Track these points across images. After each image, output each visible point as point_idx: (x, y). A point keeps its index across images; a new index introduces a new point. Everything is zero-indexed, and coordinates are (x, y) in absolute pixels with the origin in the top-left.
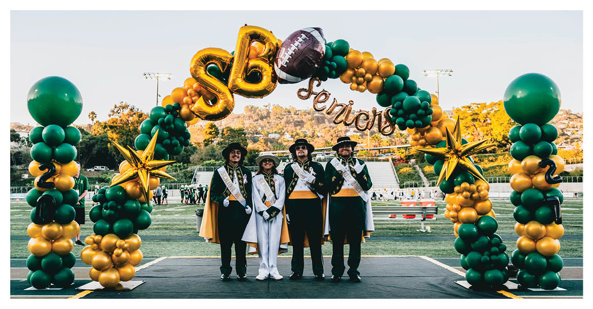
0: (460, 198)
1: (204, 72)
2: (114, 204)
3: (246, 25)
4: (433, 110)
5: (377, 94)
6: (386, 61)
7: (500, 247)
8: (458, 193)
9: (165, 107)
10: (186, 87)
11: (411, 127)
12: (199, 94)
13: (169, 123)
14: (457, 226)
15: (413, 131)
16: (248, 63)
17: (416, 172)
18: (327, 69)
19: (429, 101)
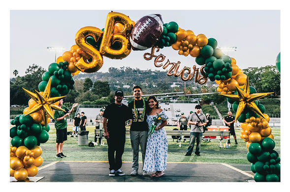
0: (250, 125)
1: (84, 41)
2: (25, 126)
3: (112, 12)
4: (232, 68)
5: (195, 58)
6: (202, 36)
7: (277, 159)
8: (248, 123)
9: (58, 63)
10: (72, 51)
11: (218, 79)
12: (80, 55)
13: (61, 74)
14: (248, 144)
15: (219, 82)
16: (113, 37)
17: (214, 110)
18: (163, 40)
19: (230, 62)
